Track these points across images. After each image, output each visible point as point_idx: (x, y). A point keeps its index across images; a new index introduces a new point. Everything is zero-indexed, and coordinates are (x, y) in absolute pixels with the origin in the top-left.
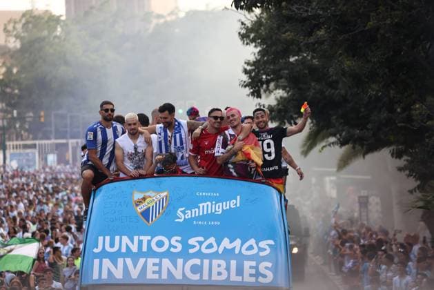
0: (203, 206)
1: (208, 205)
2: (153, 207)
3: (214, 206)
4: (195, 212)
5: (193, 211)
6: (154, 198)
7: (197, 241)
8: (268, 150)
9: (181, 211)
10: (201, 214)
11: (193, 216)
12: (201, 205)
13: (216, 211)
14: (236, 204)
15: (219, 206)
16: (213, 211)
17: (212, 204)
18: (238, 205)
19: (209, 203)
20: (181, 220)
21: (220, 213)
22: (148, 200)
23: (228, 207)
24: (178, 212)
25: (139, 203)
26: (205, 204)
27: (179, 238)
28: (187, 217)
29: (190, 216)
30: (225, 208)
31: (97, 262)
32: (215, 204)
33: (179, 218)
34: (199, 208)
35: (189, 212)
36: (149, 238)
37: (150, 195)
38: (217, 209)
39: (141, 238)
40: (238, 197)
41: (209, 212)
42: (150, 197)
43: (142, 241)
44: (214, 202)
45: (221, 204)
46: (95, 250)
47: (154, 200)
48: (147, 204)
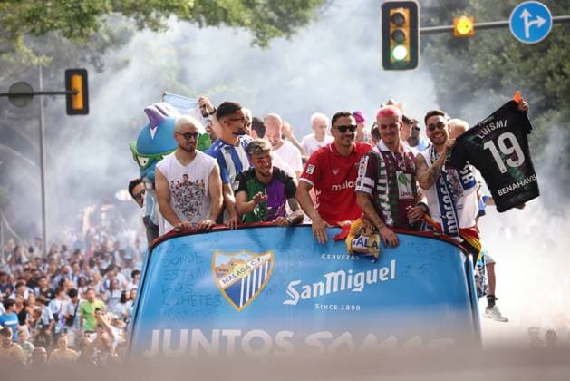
0: (333, 278)
1: (340, 276)
2: (246, 278)
3: (350, 277)
4: (319, 287)
6: (249, 264)
8: (510, 151)
10: (328, 291)
12: (329, 276)
13: (353, 287)
14: (389, 275)
15: (359, 277)
16: (349, 286)
17: (347, 275)
18: (393, 277)
19: (342, 273)
20: (294, 303)
21: (360, 290)
22: (238, 267)
23: (375, 280)
24: (290, 287)
25: (222, 271)
26: (336, 275)
27: (290, 334)
30: (369, 282)
32: (354, 274)
33: (290, 298)
34: (325, 281)
36: (238, 333)
37: (243, 258)
39: (225, 332)
40: (393, 262)
41: (343, 288)
43: (226, 337)
45: (362, 274)
47: (248, 267)
48: (236, 274)
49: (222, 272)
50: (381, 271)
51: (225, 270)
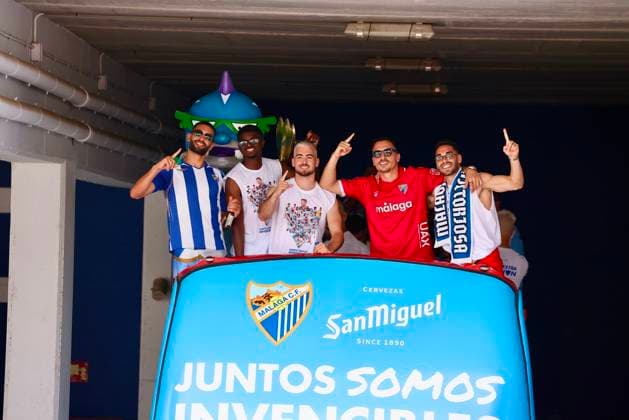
0: (375, 312)
1: (383, 311)
2: (283, 311)
3: (393, 311)
4: (360, 321)
5: (357, 320)
6: (286, 296)
7: (363, 376)
9: (335, 321)
10: (370, 325)
11: (356, 329)
12: (371, 310)
13: (397, 321)
14: (434, 310)
15: (403, 312)
17: (390, 309)
18: (438, 311)
19: (385, 307)
20: (334, 337)
21: (404, 325)
22: (274, 299)
23: (420, 315)
24: (330, 321)
26: (378, 309)
27: (330, 369)
28: (345, 332)
29: (350, 330)
30: (413, 316)
31: (180, 408)
32: (397, 309)
33: (331, 332)
34: (366, 315)
35: (349, 321)
36: (276, 367)
38: (400, 319)
39: (262, 366)
40: (439, 297)
41: (386, 322)
42: (278, 293)
43: (263, 372)
44: (394, 306)
45: (406, 309)
46: (179, 388)
47: (285, 299)
48: (272, 307)
49: (257, 304)
50: (426, 305)
51: (260, 302)
